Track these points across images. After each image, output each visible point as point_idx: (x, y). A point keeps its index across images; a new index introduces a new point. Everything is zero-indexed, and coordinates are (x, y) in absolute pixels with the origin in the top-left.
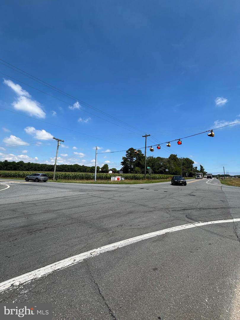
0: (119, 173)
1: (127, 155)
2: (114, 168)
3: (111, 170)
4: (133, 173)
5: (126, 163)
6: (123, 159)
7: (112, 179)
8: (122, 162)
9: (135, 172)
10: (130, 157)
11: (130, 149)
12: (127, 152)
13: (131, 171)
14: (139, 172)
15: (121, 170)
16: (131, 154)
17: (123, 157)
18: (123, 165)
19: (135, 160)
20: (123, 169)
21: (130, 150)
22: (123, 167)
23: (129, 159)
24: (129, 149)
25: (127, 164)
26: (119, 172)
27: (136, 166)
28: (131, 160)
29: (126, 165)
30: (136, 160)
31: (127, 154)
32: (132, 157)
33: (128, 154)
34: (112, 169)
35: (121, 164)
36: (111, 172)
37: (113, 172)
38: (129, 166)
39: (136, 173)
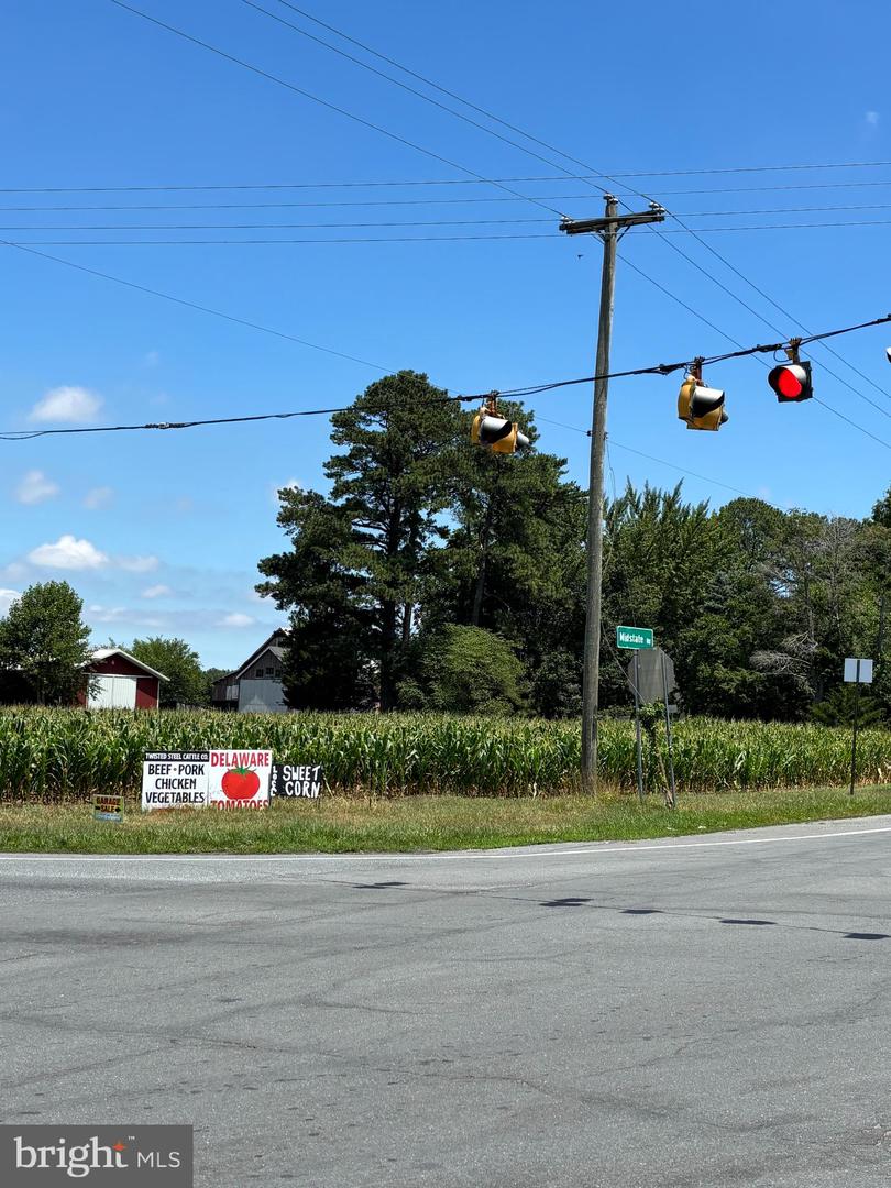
0: (233, 705)
1: (338, 465)
2: (168, 637)
3: (117, 665)
4: (418, 706)
5: (323, 572)
6: (286, 518)
7: (149, 784)
8: (271, 566)
9: (440, 694)
10: (378, 494)
11: (386, 384)
12: (345, 423)
13: (389, 678)
14: (497, 692)
15: (259, 666)
16: (392, 457)
17: (286, 494)
18: (283, 597)
19: (443, 532)
20: (279, 652)
21: (382, 396)
22: (284, 620)
23: (376, 518)
24: (373, 391)
25: (335, 587)
26: (232, 692)
27: (463, 618)
28: (394, 535)
29: (323, 596)
30: (457, 541)
31: (345, 450)
32: (412, 499)
33: (356, 454)
34: (140, 649)
35: (263, 589)
36: (117, 693)
37: (147, 686)
38: (367, 617)
39: (463, 704)
